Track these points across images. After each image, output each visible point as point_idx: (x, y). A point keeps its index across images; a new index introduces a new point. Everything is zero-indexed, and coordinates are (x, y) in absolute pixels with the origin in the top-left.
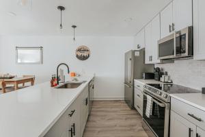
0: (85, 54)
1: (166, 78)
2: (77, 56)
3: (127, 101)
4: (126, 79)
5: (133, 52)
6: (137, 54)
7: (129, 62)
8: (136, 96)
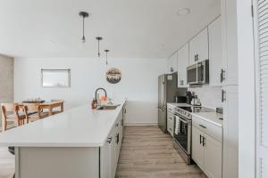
0: (116, 77)
1: (196, 101)
2: (108, 79)
3: (160, 127)
4: (159, 103)
5: (166, 76)
6: (170, 78)
7: (162, 86)
8: (169, 119)
